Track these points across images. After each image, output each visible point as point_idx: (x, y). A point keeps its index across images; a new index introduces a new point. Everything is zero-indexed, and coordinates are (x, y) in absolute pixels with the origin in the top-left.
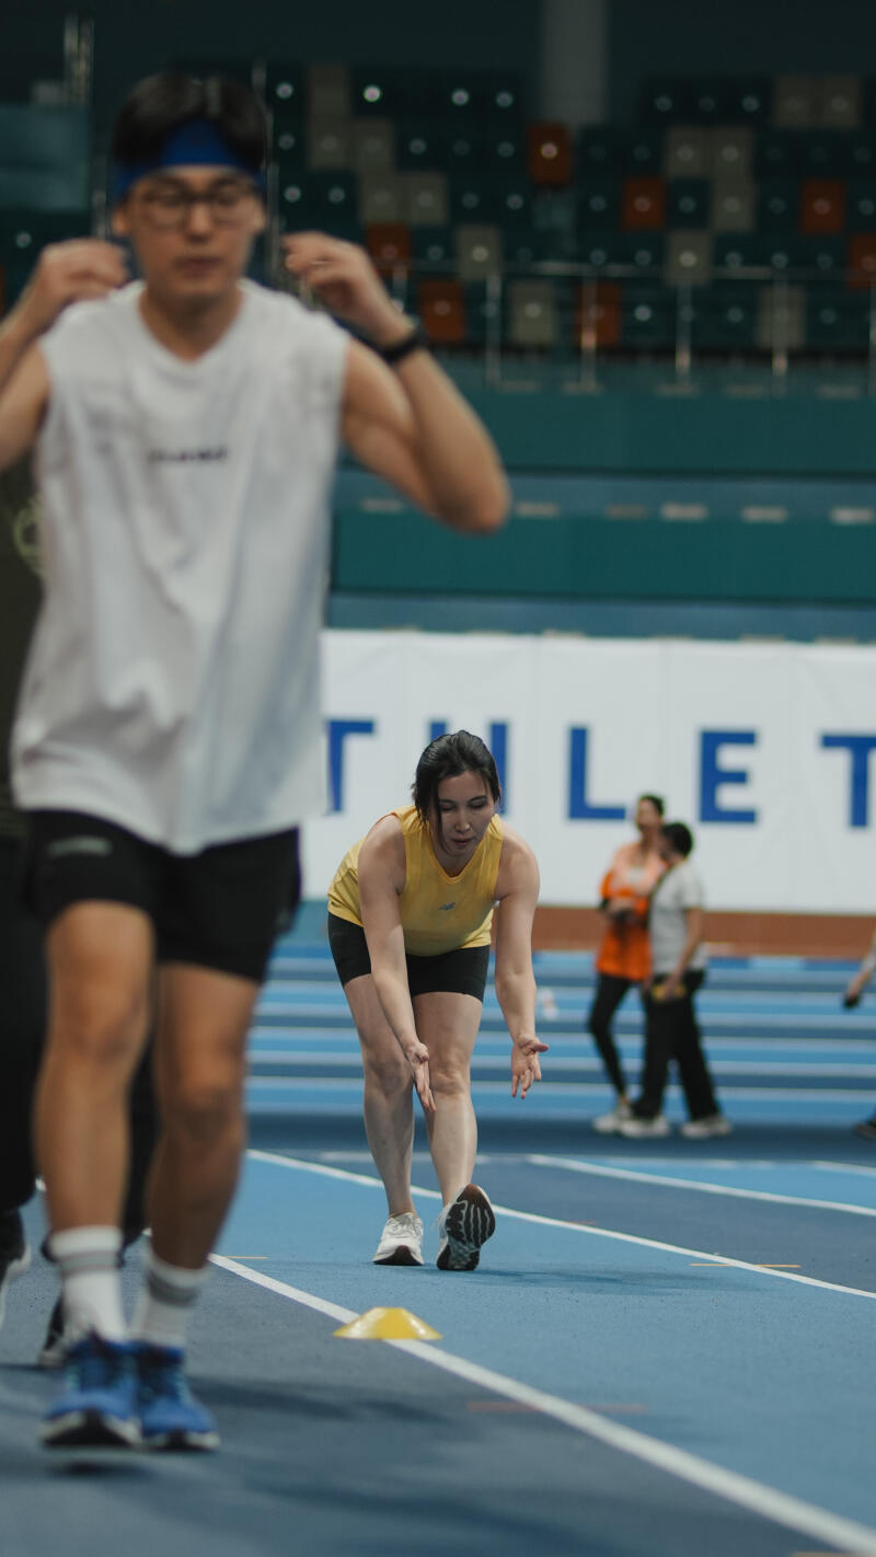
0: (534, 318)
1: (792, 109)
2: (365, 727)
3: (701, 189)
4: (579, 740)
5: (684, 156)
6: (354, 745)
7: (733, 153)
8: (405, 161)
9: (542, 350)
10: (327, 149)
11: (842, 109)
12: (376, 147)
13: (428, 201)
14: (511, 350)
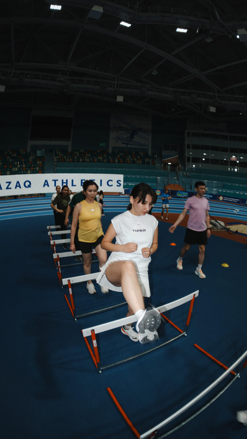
0: (68, 160)
1: (81, 151)
2: (58, 180)
3: (76, 155)
4: (72, 181)
5: (75, 153)
6: (57, 182)
7: (78, 153)
8: (61, 153)
9: (68, 162)
10: (57, 153)
11: (83, 151)
12: (60, 153)
13: (62, 155)
14: (66, 162)
